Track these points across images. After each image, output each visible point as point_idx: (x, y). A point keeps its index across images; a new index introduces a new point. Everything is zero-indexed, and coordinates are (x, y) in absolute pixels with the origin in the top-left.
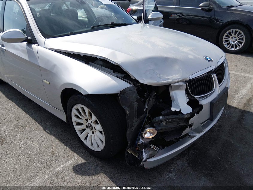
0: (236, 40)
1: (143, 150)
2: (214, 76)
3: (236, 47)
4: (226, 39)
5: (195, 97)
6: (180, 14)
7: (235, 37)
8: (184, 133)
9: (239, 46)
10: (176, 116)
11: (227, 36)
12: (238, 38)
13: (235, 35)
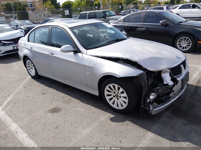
0: (186, 44)
1: (150, 105)
2: (182, 66)
3: (186, 48)
4: (179, 43)
5: (174, 77)
6: (147, 28)
7: (185, 42)
8: (171, 95)
9: (188, 47)
10: (166, 87)
11: (180, 41)
12: (186, 42)
13: (185, 40)
